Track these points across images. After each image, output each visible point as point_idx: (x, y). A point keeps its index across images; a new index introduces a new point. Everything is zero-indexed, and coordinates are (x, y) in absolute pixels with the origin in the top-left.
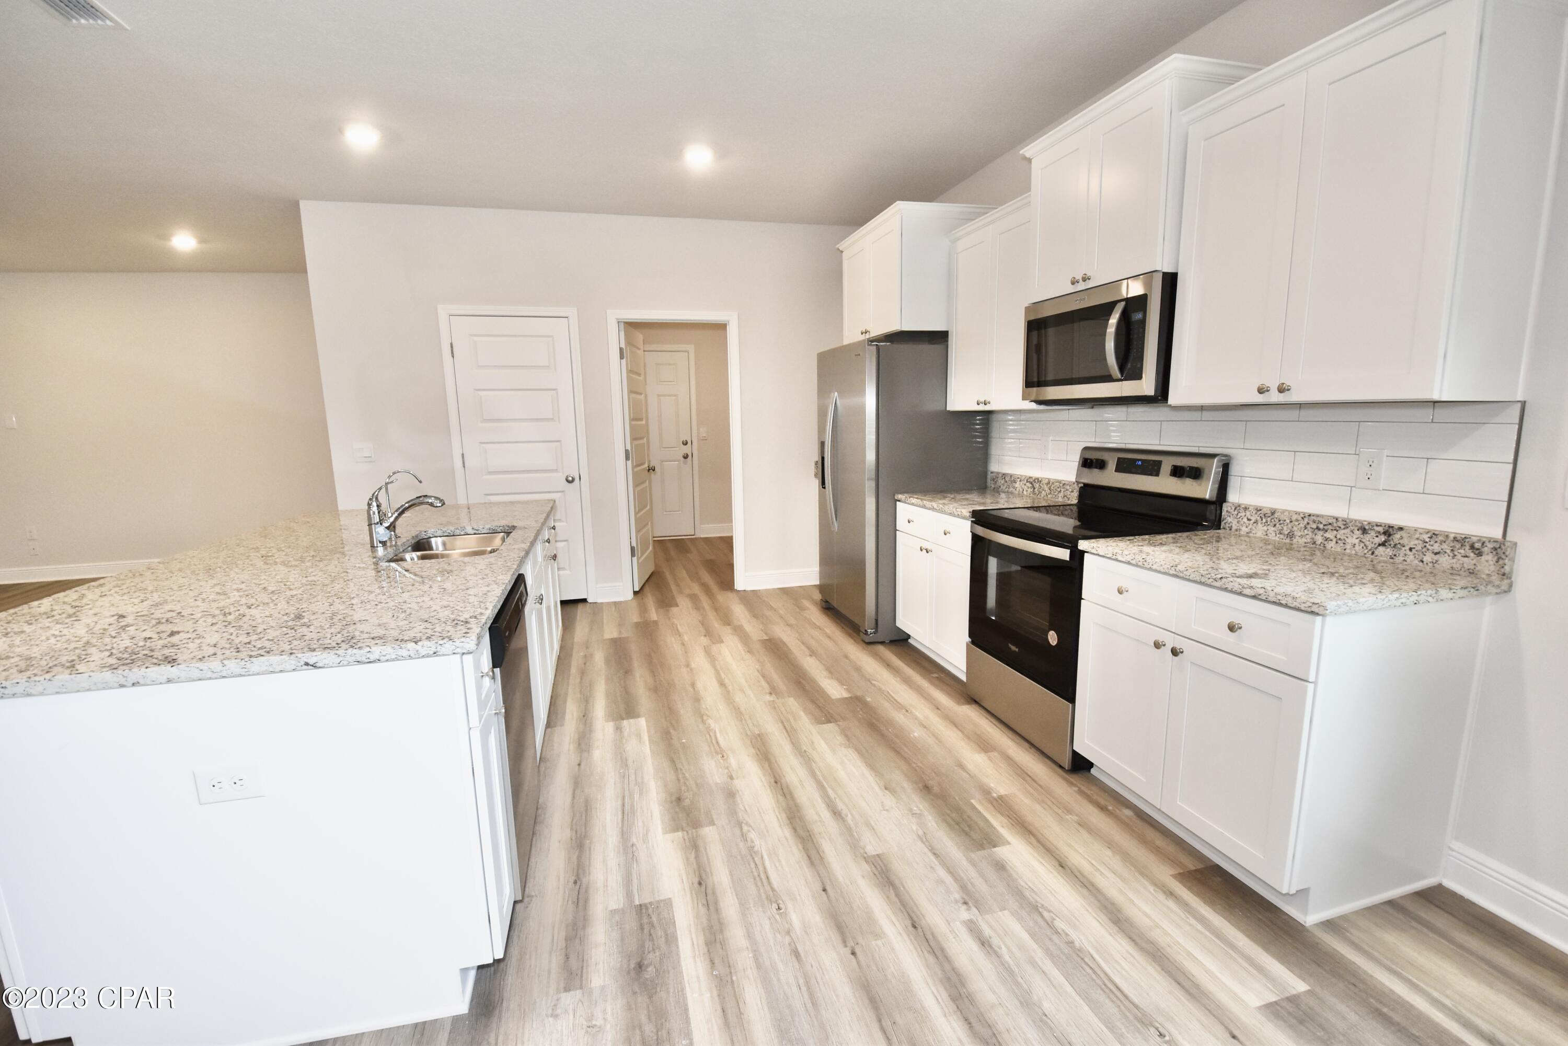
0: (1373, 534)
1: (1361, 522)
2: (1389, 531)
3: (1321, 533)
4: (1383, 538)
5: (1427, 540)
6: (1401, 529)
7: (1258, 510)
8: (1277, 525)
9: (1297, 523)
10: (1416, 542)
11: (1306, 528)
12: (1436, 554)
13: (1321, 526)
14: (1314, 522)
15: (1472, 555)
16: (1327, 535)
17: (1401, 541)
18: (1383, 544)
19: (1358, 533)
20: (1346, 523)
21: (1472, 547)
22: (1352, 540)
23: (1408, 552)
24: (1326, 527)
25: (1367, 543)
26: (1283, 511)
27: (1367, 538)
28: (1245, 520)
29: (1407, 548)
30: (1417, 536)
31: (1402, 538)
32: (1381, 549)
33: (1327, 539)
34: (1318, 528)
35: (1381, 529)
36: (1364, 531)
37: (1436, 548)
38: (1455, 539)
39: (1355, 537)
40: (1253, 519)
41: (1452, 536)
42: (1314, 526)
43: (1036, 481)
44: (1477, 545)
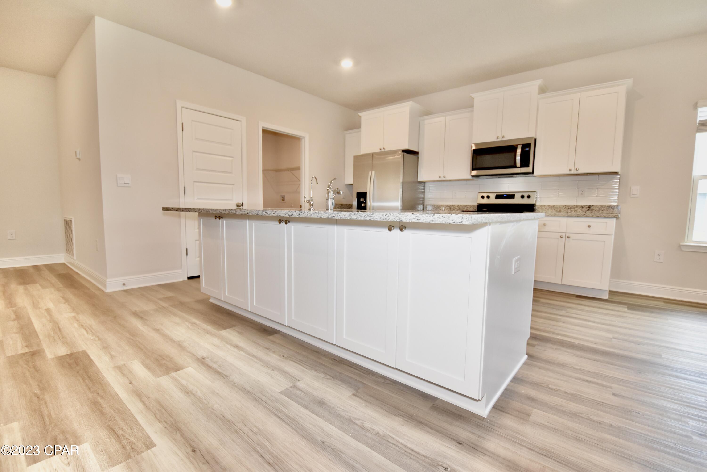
0: (585, 208)
1: (582, 206)
2: (589, 207)
3: (569, 210)
4: (588, 209)
5: (600, 207)
6: (593, 206)
7: (549, 206)
8: (555, 209)
9: (562, 208)
10: (597, 208)
11: (565, 209)
12: (603, 210)
13: (570, 208)
14: (567, 207)
15: (612, 210)
16: (571, 210)
17: (593, 209)
18: (588, 210)
19: (581, 208)
20: (577, 206)
21: (612, 208)
22: (580, 210)
23: (595, 211)
24: (571, 208)
25: (584, 210)
26: (557, 205)
27: (583, 209)
28: (544, 209)
29: (595, 210)
30: (597, 207)
31: (593, 208)
32: (588, 211)
33: (571, 211)
34: (569, 208)
35: (587, 206)
36: (582, 207)
37: (603, 209)
38: (607, 206)
39: (580, 209)
40: (547, 208)
41: (606, 206)
42: (567, 208)
43: (452, 206)
44: (613, 207)
